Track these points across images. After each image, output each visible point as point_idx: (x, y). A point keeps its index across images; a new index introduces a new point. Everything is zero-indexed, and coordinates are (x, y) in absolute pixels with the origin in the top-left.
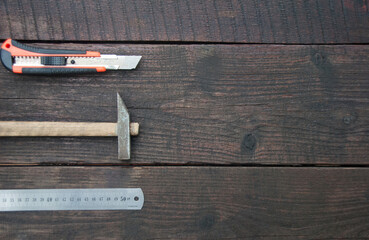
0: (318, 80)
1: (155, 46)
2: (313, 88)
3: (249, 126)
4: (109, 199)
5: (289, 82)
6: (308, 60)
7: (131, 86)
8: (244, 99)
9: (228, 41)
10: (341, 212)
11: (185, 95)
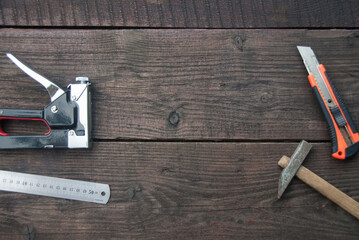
0: (238, 61)
1: (88, 31)
2: (233, 69)
3: (174, 104)
4: (78, 190)
5: (211, 63)
6: (229, 43)
7: (66, 67)
8: (169, 79)
9: (155, 26)
10: (259, 183)
11: (115, 75)
